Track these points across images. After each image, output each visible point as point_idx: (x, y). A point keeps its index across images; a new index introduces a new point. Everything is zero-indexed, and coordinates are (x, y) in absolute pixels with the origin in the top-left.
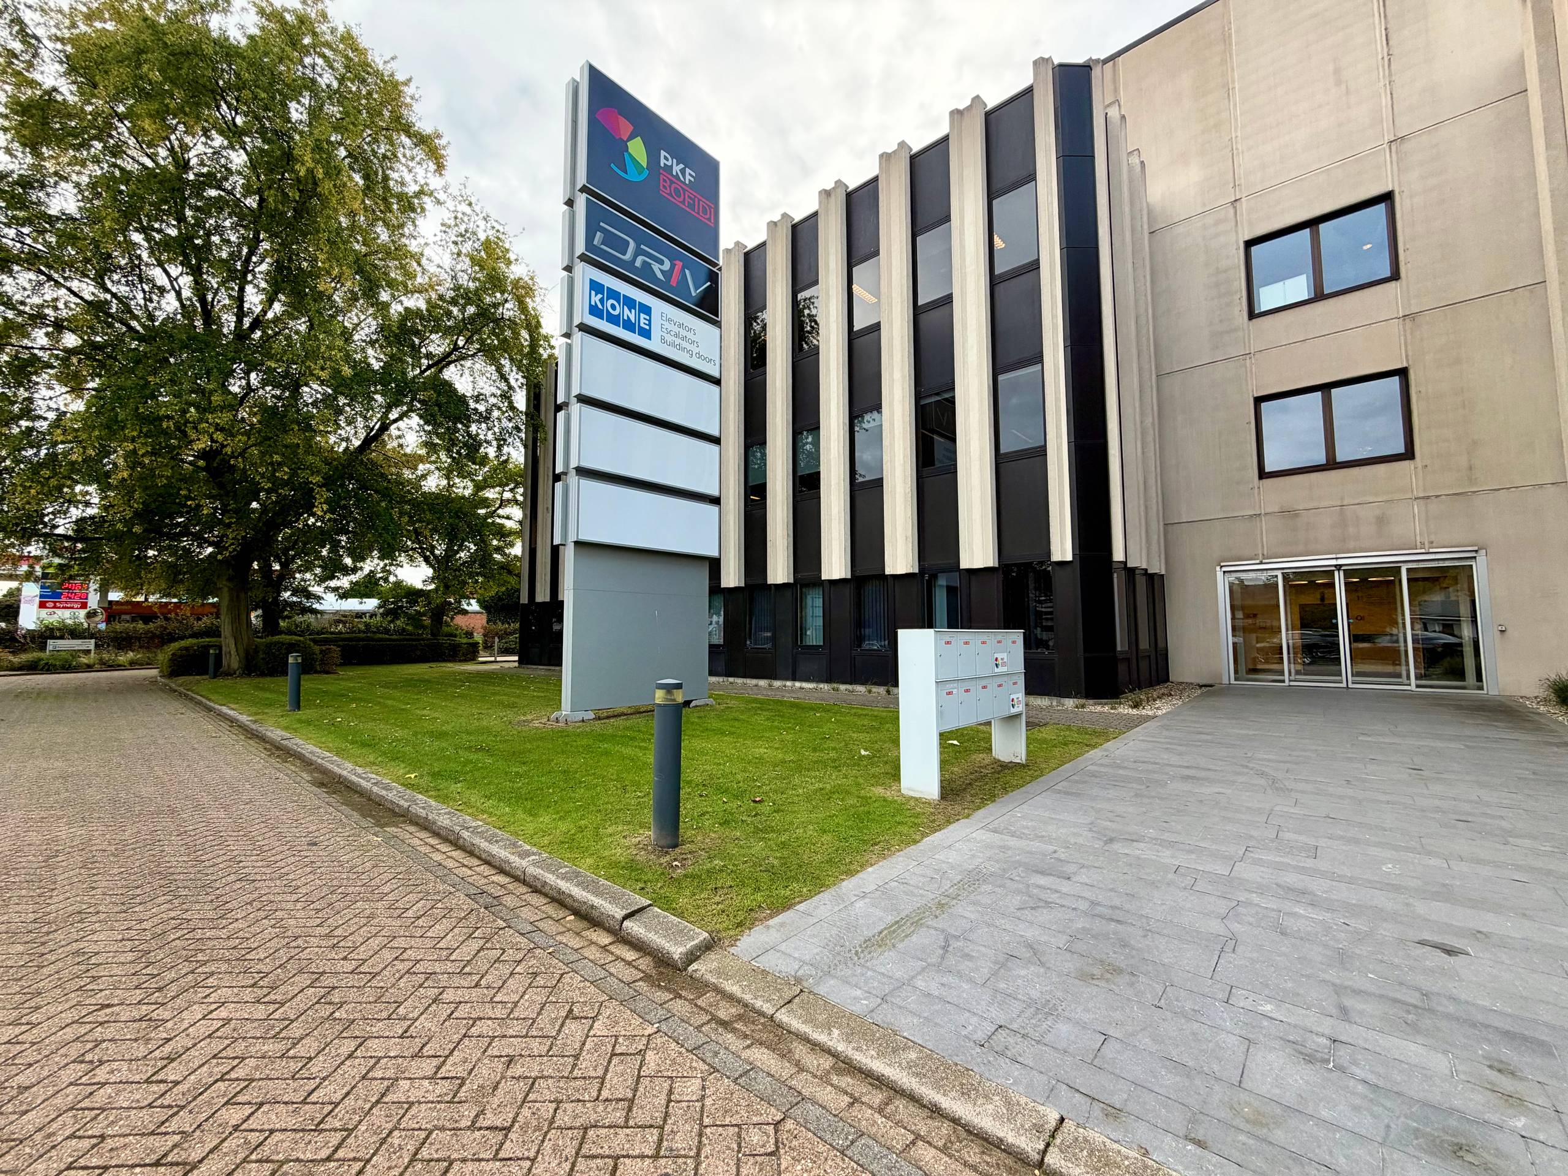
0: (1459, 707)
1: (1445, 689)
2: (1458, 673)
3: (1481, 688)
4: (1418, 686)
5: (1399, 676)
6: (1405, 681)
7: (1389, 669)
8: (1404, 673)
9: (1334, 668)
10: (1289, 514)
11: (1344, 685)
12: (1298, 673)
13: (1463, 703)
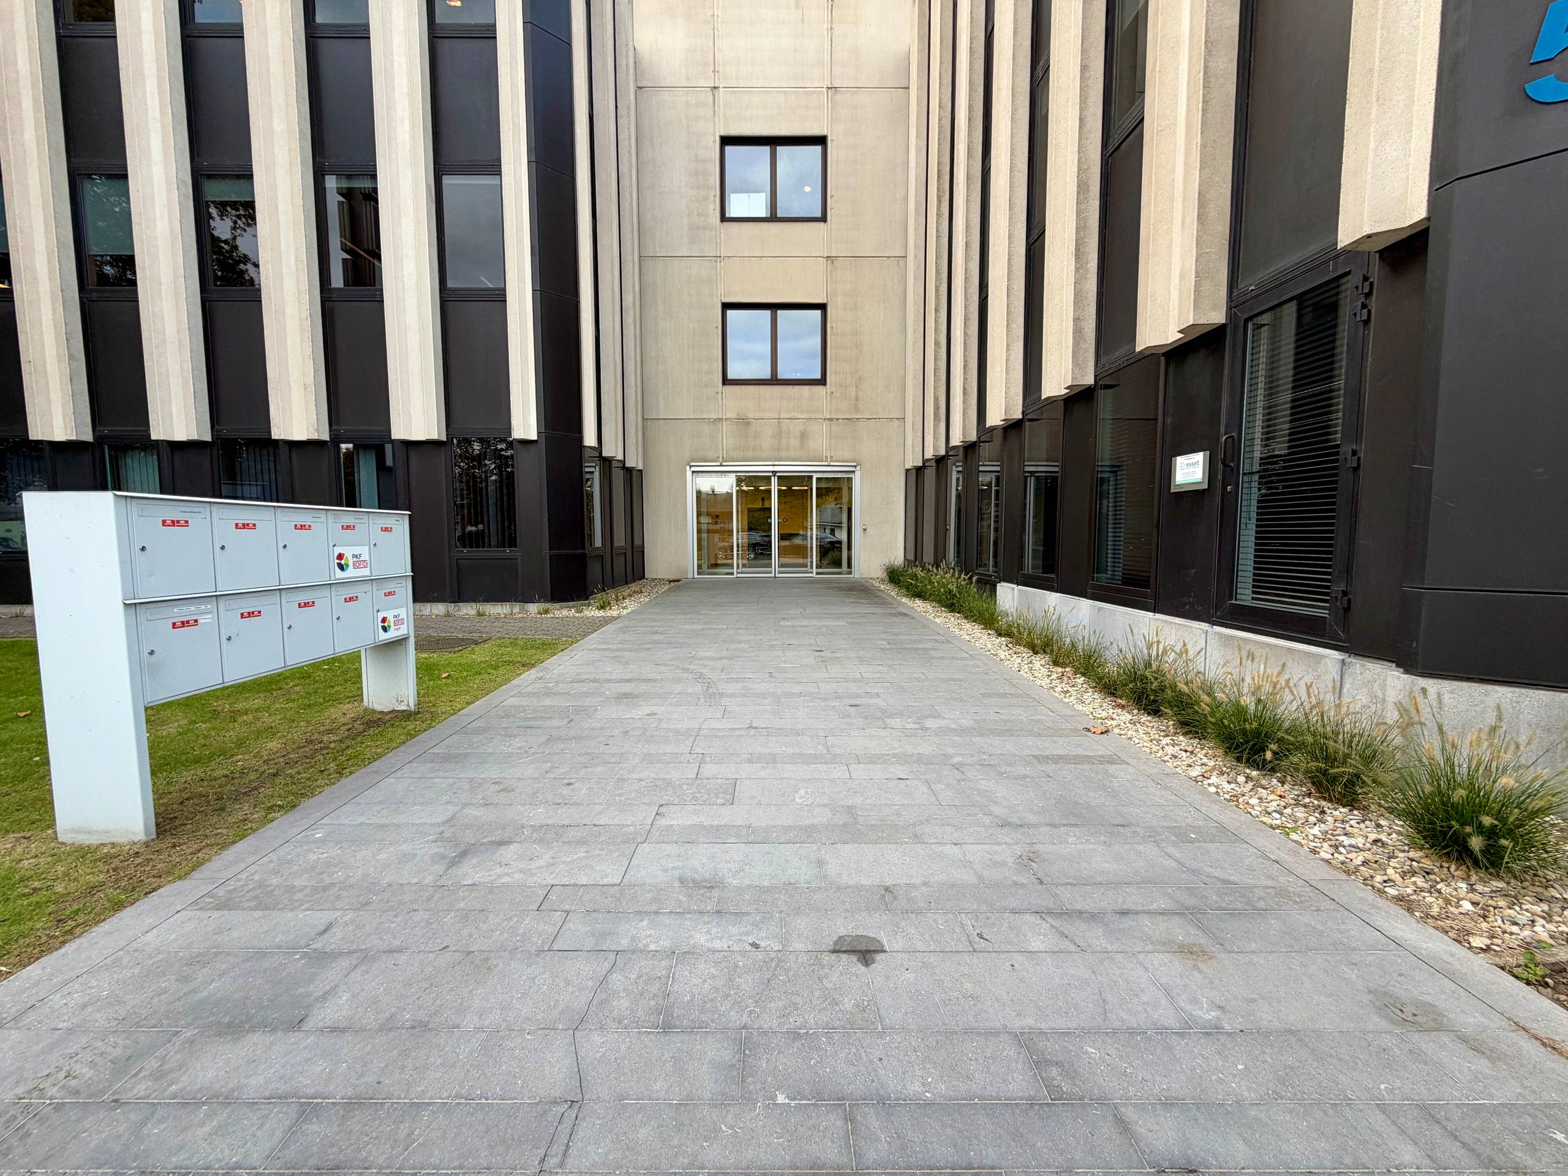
0: (840, 589)
1: (831, 575)
2: (837, 563)
3: (850, 573)
4: (817, 573)
5: (806, 566)
6: (810, 570)
7: (801, 561)
8: (809, 564)
9: (768, 561)
10: (743, 422)
11: (773, 575)
12: (744, 566)
13: (842, 585)
